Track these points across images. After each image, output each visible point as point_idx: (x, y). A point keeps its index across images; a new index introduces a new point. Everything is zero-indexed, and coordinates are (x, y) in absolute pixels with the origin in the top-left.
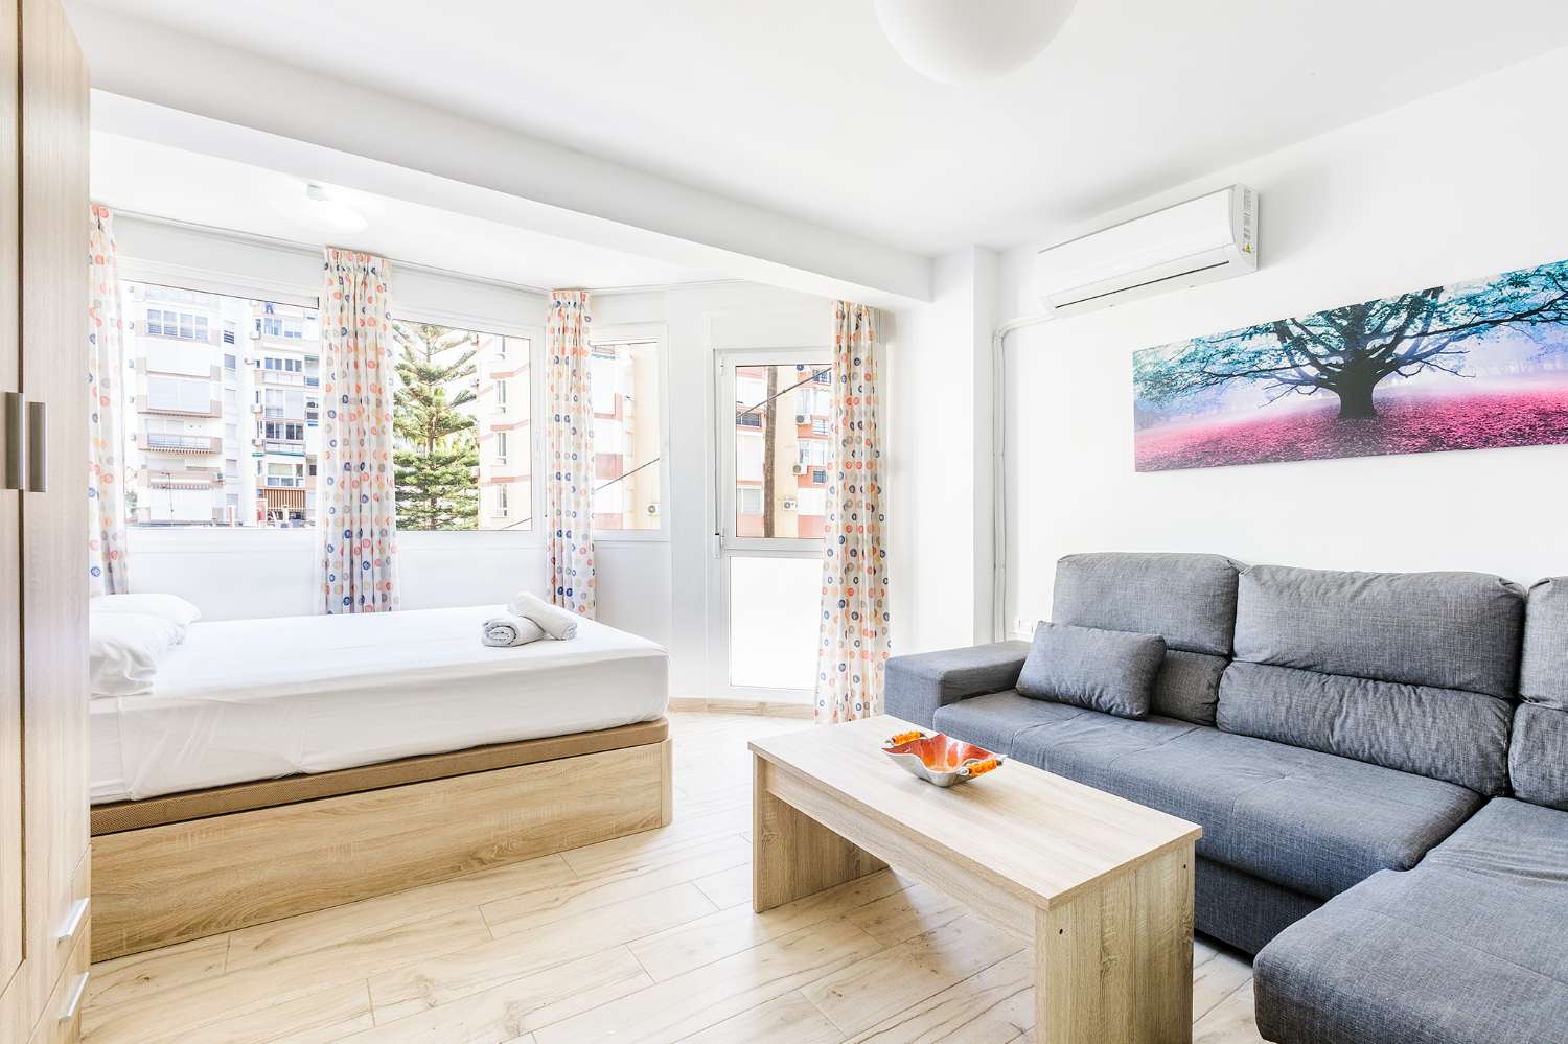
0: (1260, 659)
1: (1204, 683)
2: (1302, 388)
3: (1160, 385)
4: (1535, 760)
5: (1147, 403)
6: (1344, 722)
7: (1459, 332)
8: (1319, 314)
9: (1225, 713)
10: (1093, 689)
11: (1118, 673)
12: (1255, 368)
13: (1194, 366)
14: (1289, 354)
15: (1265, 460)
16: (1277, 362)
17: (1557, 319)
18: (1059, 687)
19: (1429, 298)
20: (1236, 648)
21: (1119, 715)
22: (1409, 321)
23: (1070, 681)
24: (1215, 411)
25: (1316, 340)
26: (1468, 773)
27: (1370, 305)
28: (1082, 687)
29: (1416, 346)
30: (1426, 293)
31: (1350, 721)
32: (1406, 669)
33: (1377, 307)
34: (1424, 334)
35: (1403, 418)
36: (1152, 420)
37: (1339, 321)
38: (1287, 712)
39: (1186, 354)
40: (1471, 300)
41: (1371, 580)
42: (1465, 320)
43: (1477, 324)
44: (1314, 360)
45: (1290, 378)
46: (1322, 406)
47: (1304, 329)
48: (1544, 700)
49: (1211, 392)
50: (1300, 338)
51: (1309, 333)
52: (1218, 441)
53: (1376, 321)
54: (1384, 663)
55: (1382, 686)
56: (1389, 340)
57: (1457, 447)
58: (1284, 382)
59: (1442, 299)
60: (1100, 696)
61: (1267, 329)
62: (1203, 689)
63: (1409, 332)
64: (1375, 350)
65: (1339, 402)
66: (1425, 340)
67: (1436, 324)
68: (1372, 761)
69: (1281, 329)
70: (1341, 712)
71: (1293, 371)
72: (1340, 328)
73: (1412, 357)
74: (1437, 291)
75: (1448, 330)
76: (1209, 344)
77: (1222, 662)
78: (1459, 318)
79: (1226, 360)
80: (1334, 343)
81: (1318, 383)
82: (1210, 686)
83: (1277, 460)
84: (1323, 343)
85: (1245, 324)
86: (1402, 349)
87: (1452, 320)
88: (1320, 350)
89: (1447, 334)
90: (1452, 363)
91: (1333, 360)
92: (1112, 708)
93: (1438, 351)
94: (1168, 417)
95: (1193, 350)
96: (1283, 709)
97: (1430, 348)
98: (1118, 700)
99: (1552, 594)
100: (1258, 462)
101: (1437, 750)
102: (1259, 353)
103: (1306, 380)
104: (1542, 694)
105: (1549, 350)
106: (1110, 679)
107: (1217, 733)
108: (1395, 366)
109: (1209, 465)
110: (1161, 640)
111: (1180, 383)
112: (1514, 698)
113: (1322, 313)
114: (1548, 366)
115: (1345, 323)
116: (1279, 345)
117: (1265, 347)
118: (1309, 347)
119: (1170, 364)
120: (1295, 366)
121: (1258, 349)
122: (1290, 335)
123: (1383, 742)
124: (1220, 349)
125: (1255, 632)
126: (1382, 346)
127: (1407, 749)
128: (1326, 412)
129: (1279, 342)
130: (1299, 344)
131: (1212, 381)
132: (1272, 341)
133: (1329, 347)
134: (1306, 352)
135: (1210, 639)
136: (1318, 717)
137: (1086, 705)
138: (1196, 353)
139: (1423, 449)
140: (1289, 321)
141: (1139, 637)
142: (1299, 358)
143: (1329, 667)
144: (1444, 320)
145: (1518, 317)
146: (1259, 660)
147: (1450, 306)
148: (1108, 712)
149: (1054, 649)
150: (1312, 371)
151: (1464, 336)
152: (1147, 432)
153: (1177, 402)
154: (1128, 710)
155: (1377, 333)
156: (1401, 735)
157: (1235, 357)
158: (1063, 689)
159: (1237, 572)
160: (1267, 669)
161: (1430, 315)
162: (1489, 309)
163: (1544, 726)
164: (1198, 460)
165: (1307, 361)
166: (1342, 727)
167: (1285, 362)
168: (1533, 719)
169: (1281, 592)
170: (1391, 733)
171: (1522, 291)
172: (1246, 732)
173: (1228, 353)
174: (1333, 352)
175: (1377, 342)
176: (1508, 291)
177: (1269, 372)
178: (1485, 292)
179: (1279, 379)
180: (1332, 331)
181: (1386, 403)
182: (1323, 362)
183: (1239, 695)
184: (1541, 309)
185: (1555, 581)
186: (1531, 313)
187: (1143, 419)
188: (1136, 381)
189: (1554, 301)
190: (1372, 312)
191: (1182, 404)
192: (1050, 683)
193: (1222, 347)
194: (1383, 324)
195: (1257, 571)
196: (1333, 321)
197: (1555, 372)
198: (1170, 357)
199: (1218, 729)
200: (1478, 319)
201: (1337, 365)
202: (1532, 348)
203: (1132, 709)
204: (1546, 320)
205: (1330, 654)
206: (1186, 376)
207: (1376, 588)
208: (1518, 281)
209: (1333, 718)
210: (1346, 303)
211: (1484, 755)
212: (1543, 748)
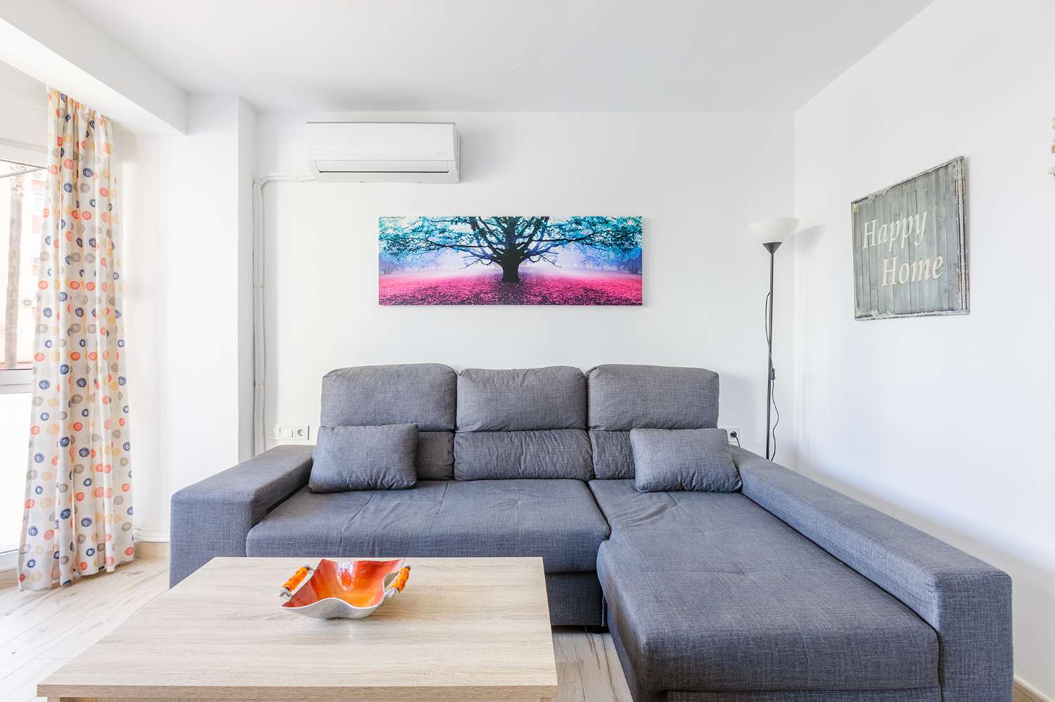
0: (475, 428)
1: (445, 451)
2: (484, 260)
3: (398, 245)
4: (603, 458)
5: (389, 256)
6: (526, 458)
7: (556, 243)
8: (493, 217)
9: (461, 468)
10: (379, 473)
11: (396, 456)
12: (458, 244)
13: (422, 235)
14: (477, 238)
15: (463, 303)
16: (471, 242)
17: (591, 244)
18: (351, 477)
19: (543, 221)
20: (458, 424)
21: (399, 489)
22: (535, 232)
23: (358, 471)
24: (434, 268)
25: (491, 233)
26: (580, 471)
27: (518, 218)
28: (369, 474)
29: (537, 246)
30: (542, 218)
31: (528, 457)
32: (547, 421)
33: (521, 220)
34: (541, 240)
35: (532, 285)
36: (392, 269)
37: (503, 225)
38: (497, 459)
39: (416, 226)
40: (560, 226)
41: (526, 373)
42: (557, 237)
43: (563, 240)
44: (490, 244)
45: (477, 253)
46: (494, 273)
47: (486, 226)
48: (599, 427)
49: (431, 255)
50: (483, 230)
51: (488, 228)
52: (436, 288)
53: (520, 229)
54: (537, 420)
55: (537, 433)
56: (526, 240)
57: (554, 303)
58: (475, 255)
59: (549, 224)
60: (384, 478)
61: (466, 221)
62: (446, 456)
63: (535, 238)
64: (519, 245)
65: (502, 272)
66: (542, 244)
67: (546, 237)
68: (539, 477)
69: (473, 222)
70: (523, 452)
71: (479, 249)
72: (503, 228)
73: (536, 252)
74: (547, 219)
75: (551, 240)
76: (431, 223)
77: (451, 435)
78: (556, 235)
79: (441, 235)
80: (500, 237)
81: (492, 259)
82: (449, 452)
83: (470, 303)
84: (494, 235)
85: (452, 214)
86: (532, 246)
87: (552, 236)
88: (493, 239)
89: (550, 242)
90: (552, 259)
91: (500, 246)
92: (393, 485)
93: (547, 250)
94: (403, 268)
95: (421, 224)
96: (494, 458)
97: (543, 248)
98: (398, 478)
99: (599, 374)
100: (459, 303)
101: (568, 463)
102: (461, 235)
103: (485, 256)
104: (598, 424)
105: (588, 258)
106: (391, 462)
107: (457, 484)
108: (528, 255)
109: (429, 303)
110: (417, 427)
111: (412, 245)
112: (587, 429)
113: (495, 218)
114: (588, 266)
115: (506, 226)
116: (472, 232)
117: (464, 231)
118: (488, 236)
119: (406, 231)
120: (480, 246)
121: (459, 232)
122: (478, 227)
123: (544, 464)
124: (438, 227)
125: (469, 411)
126: (523, 243)
127: (555, 465)
128: (496, 276)
129: (472, 230)
130: (483, 233)
131: (433, 247)
132: (467, 228)
133: (497, 238)
134: (486, 239)
135: (443, 422)
136: (512, 458)
137: (372, 487)
138: (423, 226)
139: (540, 303)
140: (477, 218)
141: (405, 426)
142: (482, 242)
143: (511, 427)
144: (549, 235)
145: (577, 240)
146: (474, 430)
147: (552, 228)
148: (389, 489)
149: (340, 448)
150: (489, 251)
151: (557, 245)
152: (387, 276)
153: (409, 258)
154: (405, 483)
155: (520, 235)
156: (552, 459)
157: (446, 234)
158: (354, 478)
159: (456, 376)
160: (480, 435)
161: (543, 231)
162: (567, 234)
163: (602, 439)
164: (422, 300)
165: (486, 244)
166: (525, 462)
167: (475, 243)
168: (597, 437)
169: (485, 385)
170: (548, 459)
171: (580, 227)
172: (475, 478)
173: (443, 231)
174: (500, 242)
175: (521, 240)
176: (574, 225)
177: (465, 248)
178: (566, 225)
179: (472, 253)
180: (500, 229)
181: (524, 275)
182: (495, 246)
183: (468, 454)
184: (585, 238)
185: (599, 367)
186: (580, 239)
187: (385, 268)
188: (381, 239)
189: (590, 235)
190: (519, 223)
191: (412, 259)
192: (342, 477)
193: (439, 226)
194: (523, 231)
195: (468, 373)
196: (500, 224)
197: (590, 269)
198: (405, 226)
199: (456, 480)
200: (563, 237)
201: (501, 250)
202: (582, 256)
203: (408, 482)
204: (587, 244)
205: (513, 419)
206: (416, 241)
207: (530, 379)
208: (578, 222)
209: (520, 457)
210: (508, 215)
211: (585, 461)
212: (605, 451)
